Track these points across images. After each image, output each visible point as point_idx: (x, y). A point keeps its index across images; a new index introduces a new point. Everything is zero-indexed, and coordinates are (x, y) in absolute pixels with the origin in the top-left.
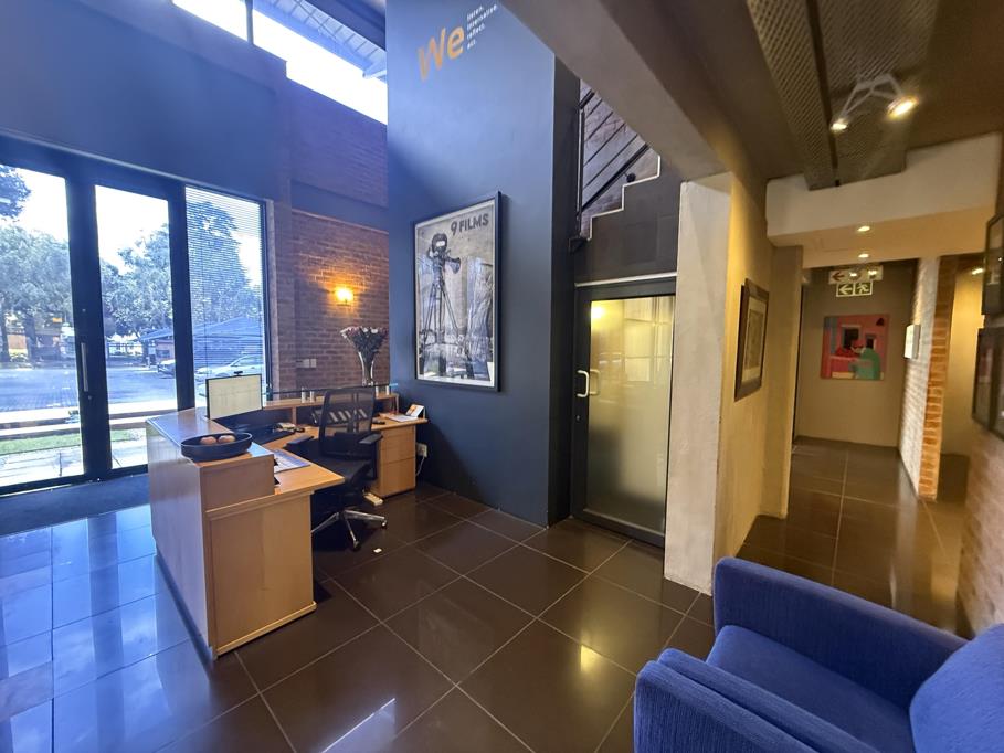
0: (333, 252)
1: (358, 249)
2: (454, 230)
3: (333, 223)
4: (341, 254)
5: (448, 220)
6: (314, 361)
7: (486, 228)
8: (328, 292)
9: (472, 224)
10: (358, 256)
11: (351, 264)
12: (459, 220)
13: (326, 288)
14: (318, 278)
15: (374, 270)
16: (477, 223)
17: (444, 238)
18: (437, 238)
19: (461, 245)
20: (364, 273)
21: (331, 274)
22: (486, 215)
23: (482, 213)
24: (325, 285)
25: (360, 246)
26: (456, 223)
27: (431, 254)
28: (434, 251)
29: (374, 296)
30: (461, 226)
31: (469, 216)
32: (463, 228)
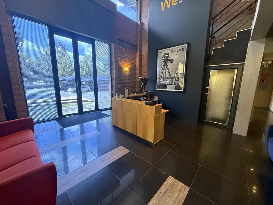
0: (124, 57)
1: (129, 56)
2: (172, 52)
3: (124, 49)
4: (126, 58)
5: (170, 49)
6: (120, 86)
7: (183, 52)
8: (123, 68)
9: (178, 50)
10: (129, 58)
11: (128, 60)
12: (173, 49)
13: (122, 67)
14: (121, 64)
15: (132, 62)
16: (179, 50)
17: (168, 54)
18: (165, 54)
19: (174, 56)
20: (130, 63)
21: (123, 63)
22: (183, 48)
23: (182, 48)
24: (122, 66)
25: (130, 56)
26: (172, 50)
27: (163, 58)
28: (164, 57)
29: (132, 69)
30: (174, 51)
31: (177, 49)
32: (175, 52)
